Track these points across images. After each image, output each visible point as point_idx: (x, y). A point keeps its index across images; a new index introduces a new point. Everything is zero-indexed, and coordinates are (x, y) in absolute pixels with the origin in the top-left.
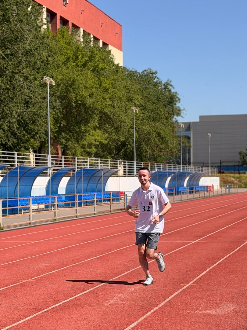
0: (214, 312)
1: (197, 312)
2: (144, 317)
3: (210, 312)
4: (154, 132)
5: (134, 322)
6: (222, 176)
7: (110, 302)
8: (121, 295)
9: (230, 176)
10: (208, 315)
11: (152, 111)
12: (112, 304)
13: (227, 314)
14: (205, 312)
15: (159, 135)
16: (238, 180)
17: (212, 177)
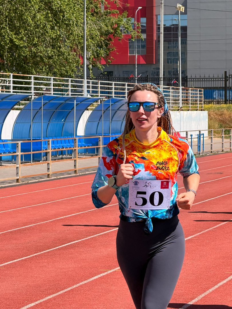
17: (188, 110)
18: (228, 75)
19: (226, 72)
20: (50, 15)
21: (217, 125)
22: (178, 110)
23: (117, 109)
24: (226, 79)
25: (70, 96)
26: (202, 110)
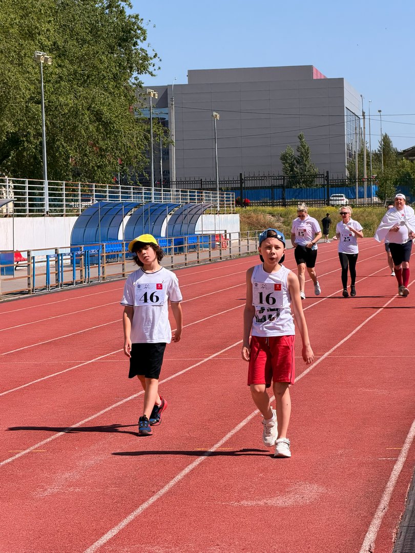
0: (279, 501)
1: (244, 503)
2: (131, 517)
3: (271, 502)
4: (86, 111)
5: (111, 528)
6: (246, 212)
7: (46, 490)
8: (67, 475)
9: (264, 211)
10: (268, 508)
11: (81, 59)
12: (53, 495)
13: (310, 506)
14: (261, 503)
15: (98, 116)
16: (282, 219)
17: (224, 214)
18: (243, 178)
19: (241, 174)
20: (101, 127)
21: (247, 228)
22: (217, 214)
23: (194, 213)
24: (242, 181)
25: (163, 203)
26: (234, 213)
